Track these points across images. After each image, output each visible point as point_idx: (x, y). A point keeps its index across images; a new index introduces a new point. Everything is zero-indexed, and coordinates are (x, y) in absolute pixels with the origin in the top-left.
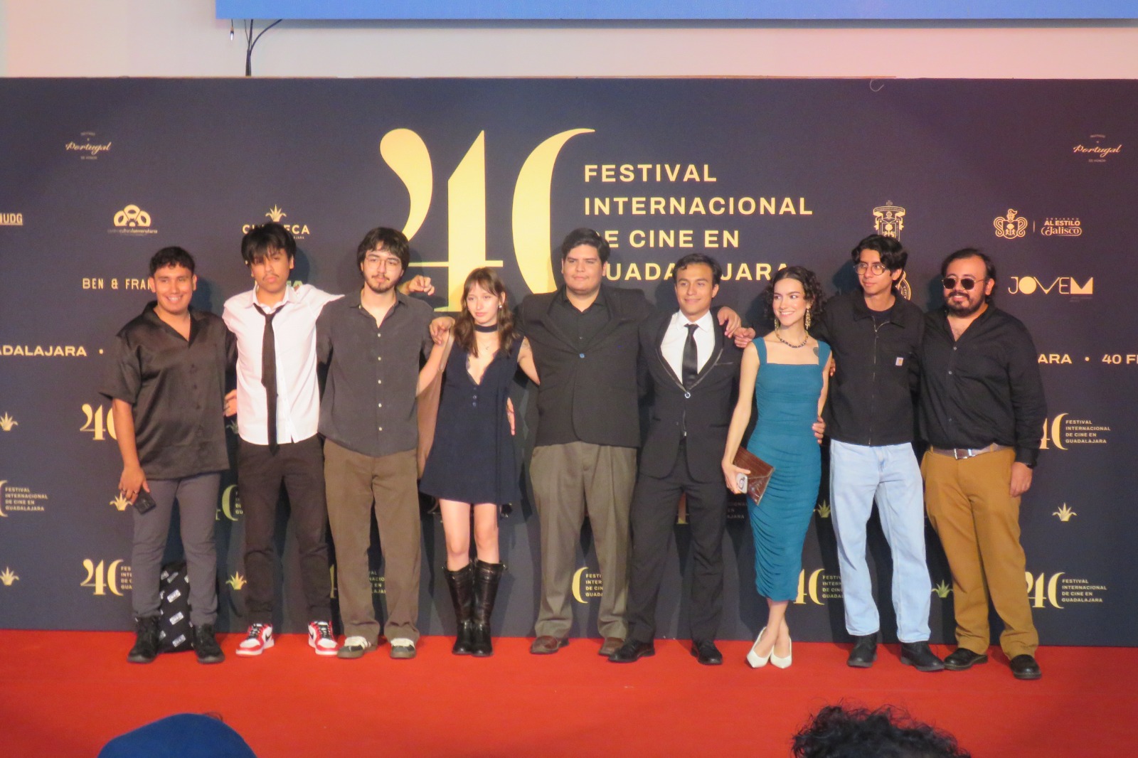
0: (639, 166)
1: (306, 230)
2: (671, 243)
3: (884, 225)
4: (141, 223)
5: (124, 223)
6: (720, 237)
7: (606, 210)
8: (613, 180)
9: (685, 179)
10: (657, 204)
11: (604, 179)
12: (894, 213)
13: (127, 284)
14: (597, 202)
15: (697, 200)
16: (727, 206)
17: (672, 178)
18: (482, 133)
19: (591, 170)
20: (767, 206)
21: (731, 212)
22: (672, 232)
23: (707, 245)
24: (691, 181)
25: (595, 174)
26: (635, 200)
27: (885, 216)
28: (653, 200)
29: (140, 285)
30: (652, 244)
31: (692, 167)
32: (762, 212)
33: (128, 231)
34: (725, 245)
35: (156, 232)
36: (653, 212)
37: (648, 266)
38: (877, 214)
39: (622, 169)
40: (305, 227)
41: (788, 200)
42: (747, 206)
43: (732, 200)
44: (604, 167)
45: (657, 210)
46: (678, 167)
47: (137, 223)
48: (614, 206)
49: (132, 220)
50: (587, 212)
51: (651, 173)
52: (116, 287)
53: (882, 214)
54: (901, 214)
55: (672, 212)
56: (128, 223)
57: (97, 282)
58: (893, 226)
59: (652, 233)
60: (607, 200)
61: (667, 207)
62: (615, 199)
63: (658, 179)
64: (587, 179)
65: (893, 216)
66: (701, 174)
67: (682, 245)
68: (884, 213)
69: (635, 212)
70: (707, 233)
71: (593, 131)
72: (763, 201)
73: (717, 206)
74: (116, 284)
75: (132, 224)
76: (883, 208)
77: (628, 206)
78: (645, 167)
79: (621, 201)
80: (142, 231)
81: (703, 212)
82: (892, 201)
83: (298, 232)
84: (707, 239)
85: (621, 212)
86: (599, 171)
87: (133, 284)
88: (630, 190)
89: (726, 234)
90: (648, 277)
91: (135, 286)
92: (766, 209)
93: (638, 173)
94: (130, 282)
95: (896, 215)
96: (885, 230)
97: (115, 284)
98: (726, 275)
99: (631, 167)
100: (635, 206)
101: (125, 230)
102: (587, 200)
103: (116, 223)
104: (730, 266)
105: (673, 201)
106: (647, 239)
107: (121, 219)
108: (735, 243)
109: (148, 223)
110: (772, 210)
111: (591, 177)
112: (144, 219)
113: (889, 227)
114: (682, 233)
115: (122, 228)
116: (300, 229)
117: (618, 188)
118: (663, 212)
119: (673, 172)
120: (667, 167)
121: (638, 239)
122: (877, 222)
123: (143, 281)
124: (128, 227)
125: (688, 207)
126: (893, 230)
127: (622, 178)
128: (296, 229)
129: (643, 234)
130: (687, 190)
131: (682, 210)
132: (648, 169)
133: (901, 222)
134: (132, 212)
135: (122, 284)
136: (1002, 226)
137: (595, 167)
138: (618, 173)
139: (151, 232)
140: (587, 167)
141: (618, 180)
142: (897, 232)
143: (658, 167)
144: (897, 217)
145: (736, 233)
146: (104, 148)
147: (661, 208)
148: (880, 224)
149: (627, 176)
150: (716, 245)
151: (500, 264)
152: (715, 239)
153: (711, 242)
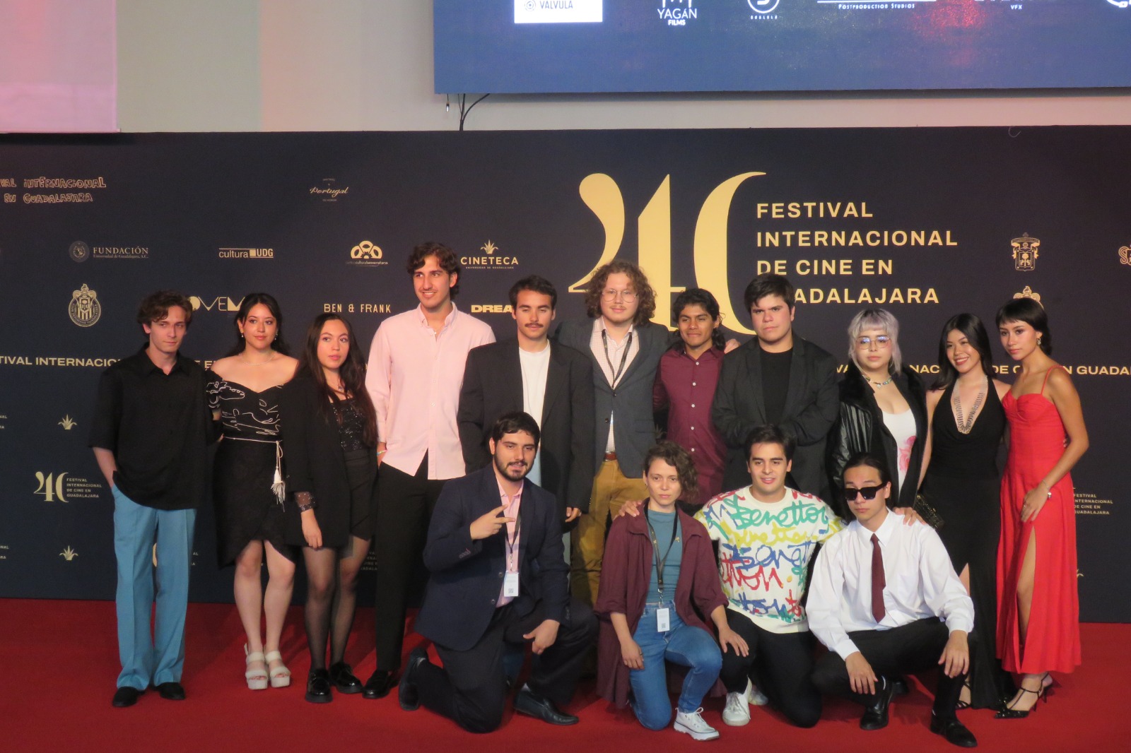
0: (805, 204)
1: (515, 261)
2: (833, 271)
3: (1021, 254)
4: (374, 256)
5: (359, 256)
6: (876, 265)
7: (776, 243)
8: (782, 216)
9: (845, 215)
10: (821, 237)
11: (774, 216)
12: (1030, 244)
13: (362, 308)
14: (768, 235)
15: (856, 233)
16: (882, 238)
17: (834, 214)
18: (668, 177)
19: (762, 208)
20: (918, 238)
21: (886, 243)
22: (834, 262)
23: (864, 272)
24: (851, 216)
25: (766, 211)
26: (801, 233)
27: (1022, 246)
28: (817, 233)
29: (372, 309)
30: (816, 272)
31: (851, 205)
32: (913, 243)
33: (363, 263)
34: (880, 272)
35: (387, 263)
36: (817, 244)
37: (812, 291)
38: (1015, 244)
39: (790, 207)
40: (515, 258)
41: (935, 233)
42: (899, 238)
43: (886, 233)
44: (774, 205)
45: (820, 243)
46: (839, 205)
47: (370, 256)
48: (782, 239)
49: (366, 254)
50: (759, 244)
51: (816, 210)
52: (352, 311)
53: (1019, 245)
54: (1036, 244)
55: (834, 244)
56: (363, 256)
57: (336, 307)
58: (1029, 254)
59: (816, 262)
60: (777, 234)
61: (829, 240)
62: (784, 233)
63: (822, 215)
64: (759, 216)
65: (1029, 246)
66: (859, 211)
67: (842, 272)
68: (1021, 244)
69: (801, 244)
70: (864, 262)
71: (765, 174)
72: (914, 234)
73: (873, 238)
74: (353, 308)
75: (366, 257)
76: (1020, 240)
77: (795, 239)
78: (810, 205)
79: (789, 234)
80: (374, 263)
81: (861, 244)
82: (1028, 233)
83: (508, 263)
84: (865, 267)
85: (789, 244)
86: (770, 209)
87: (367, 308)
88: (797, 225)
89: (881, 263)
90: (812, 301)
91: (368, 310)
92: (916, 241)
93: (804, 210)
94: (364, 307)
95: (1032, 245)
96: (1021, 259)
97: (351, 308)
98: (880, 298)
99: (798, 206)
100: (801, 239)
101: (360, 262)
102: (759, 234)
103: (353, 256)
104: (884, 291)
105: (834, 234)
106: (812, 267)
107: (357, 253)
108: (889, 271)
109: (380, 256)
110: (922, 242)
111: (762, 213)
112: (376, 253)
113: (1025, 256)
114: (842, 262)
115: (358, 260)
116: (510, 261)
117: (786, 224)
118: (825, 244)
119: (834, 209)
120: (829, 205)
121: (803, 267)
122: (1015, 252)
123: (375, 306)
124: (362, 259)
125: (848, 239)
126: (1029, 259)
127: (790, 214)
128: (507, 261)
129: (808, 263)
130: (848, 225)
131: (842, 242)
132: (813, 207)
133: (1036, 252)
134: (366, 246)
135: (357, 308)
136: (1126, 255)
137: (767, 205)
138: (786, 210)
139: (383, 263)
140: (759, 206)
141: (786, 216)
142: (1033, 261)
143: (822, 205)
144: (1033, 247)
145: (890, 262)
146: (343, 192)
147: (824, 240)
148: (1017, 253)
149: (794, 213)
150: (873, 273)
151: (682, 289)
152: (872, 267)
153: (868, 270)
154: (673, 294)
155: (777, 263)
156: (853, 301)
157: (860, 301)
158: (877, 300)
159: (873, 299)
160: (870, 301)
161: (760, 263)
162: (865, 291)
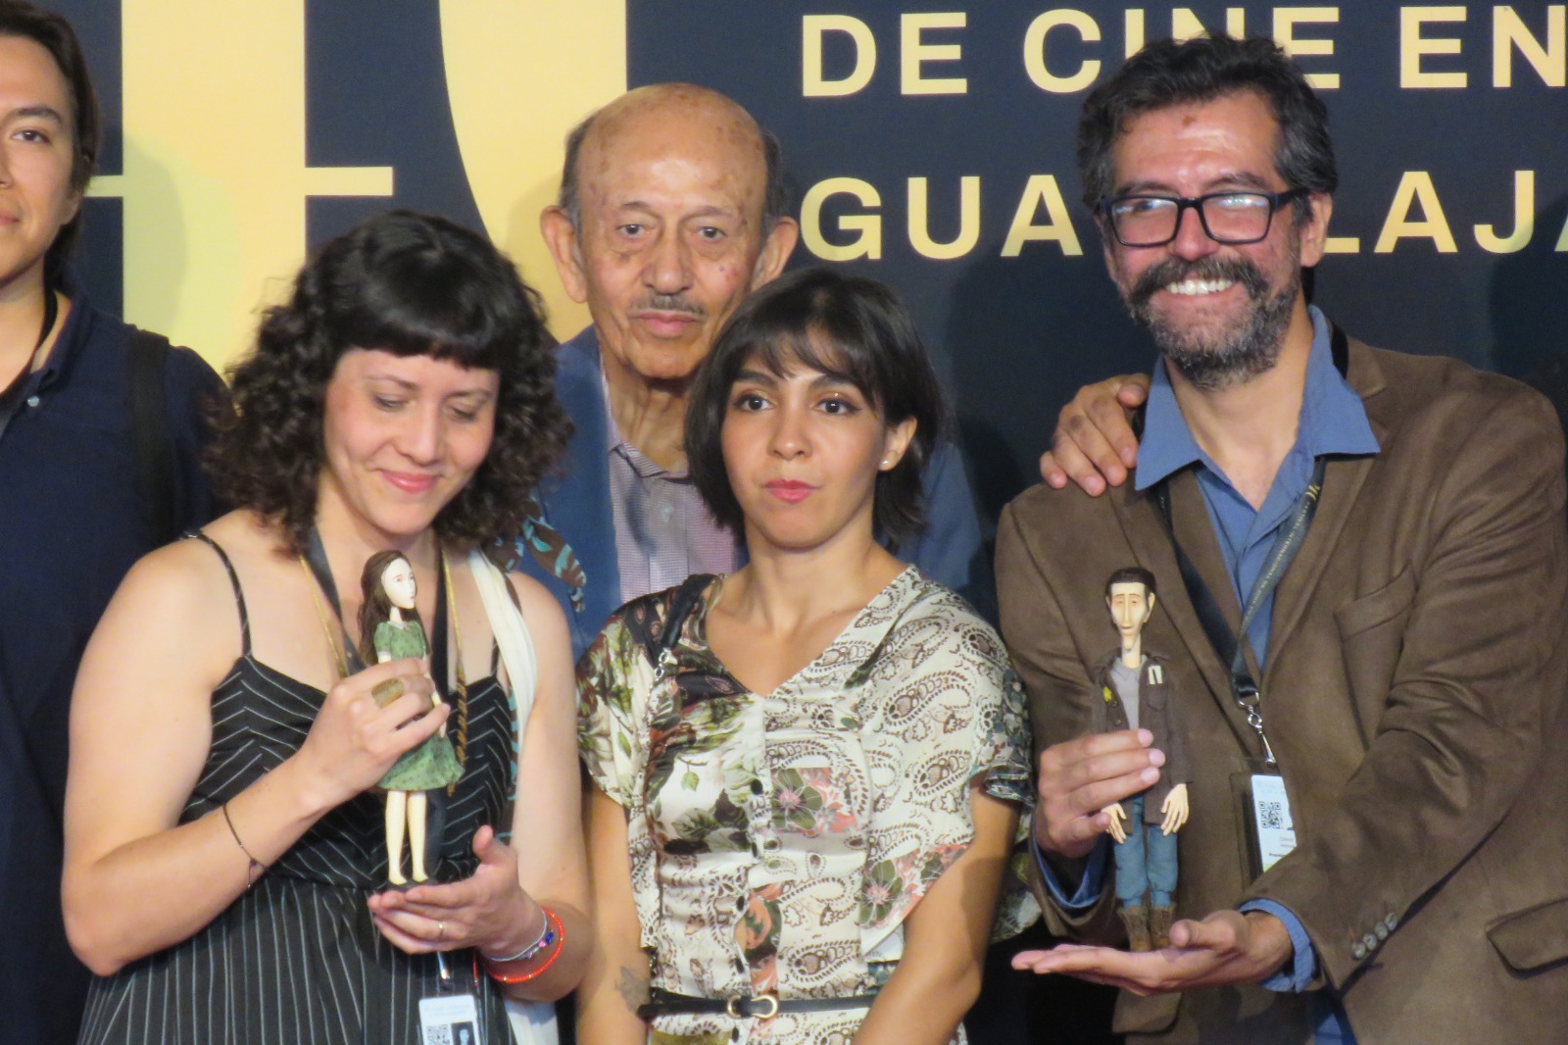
6: (1477, 36)
23: (1412, 77)
34: (1502, 77)
59: (1135, 21)
70: (1411, 18)
84: (1412, 47)
89: (1507, 25)
98: (1504, 229)
104: (1525, 185)
108: (1553, 68)
114: (1284, 18)
145: (1557, 16)
150: (1458, 80)
151: (375, 181)
152: (1452, 46)
153: (1429, 63)
154: (320, 210)
155: (911, 24)
156: (1349, 245)
157: (1385, 244)
158: (1485, 236)
159: (1462, 231)
160: (1446, 244)
161: (814, 27)
162: (1416, 184)
